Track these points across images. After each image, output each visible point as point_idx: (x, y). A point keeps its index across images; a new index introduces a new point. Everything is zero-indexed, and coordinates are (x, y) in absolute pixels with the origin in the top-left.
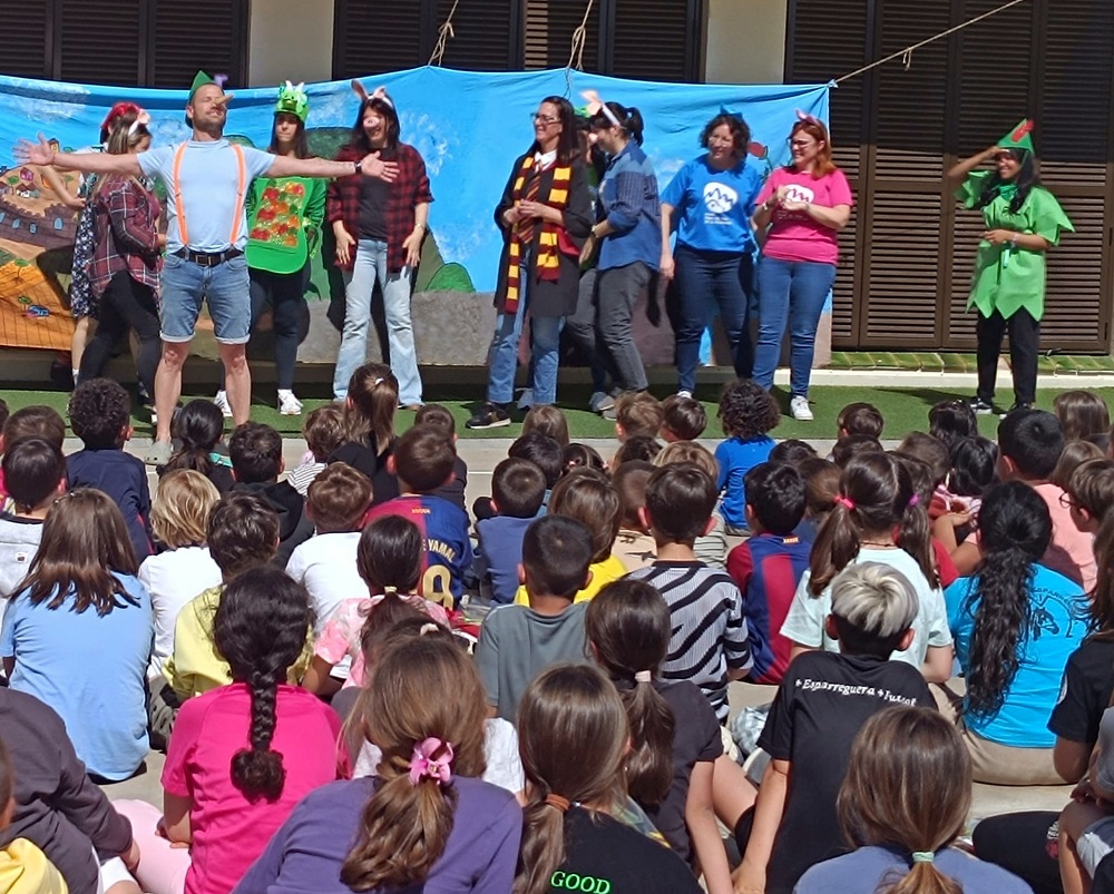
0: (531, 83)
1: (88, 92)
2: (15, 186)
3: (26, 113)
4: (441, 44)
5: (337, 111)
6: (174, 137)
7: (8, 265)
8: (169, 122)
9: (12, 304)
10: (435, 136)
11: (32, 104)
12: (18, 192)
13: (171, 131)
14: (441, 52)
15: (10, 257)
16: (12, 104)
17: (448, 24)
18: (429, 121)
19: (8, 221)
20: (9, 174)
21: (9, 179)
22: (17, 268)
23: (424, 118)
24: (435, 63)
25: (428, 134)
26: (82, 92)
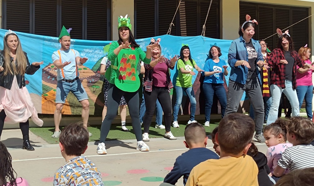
0: (192, 39)
1: (75, 41)
2: (53, 68)
3: (56, 47)
4: (170, 29)
5: (143, 47)
6: (99, 54)
7: (51, 91)
8: (97, 50)
9: (52, 102)
10: (169, 53)
11: (58, 45)
12: (54, 70)
13: (98, 52)
14: (170, 31)
15: (52, 89)
16: (52, 45)
17: (172, 23)
18: (167, 49)
19: (51, 78)
20: (51, 65)
21: (51, 66)
22: (54, 92)
23: (166, 48)
24: (169, 34)
25: (167, 53)
26: (73, 41)
